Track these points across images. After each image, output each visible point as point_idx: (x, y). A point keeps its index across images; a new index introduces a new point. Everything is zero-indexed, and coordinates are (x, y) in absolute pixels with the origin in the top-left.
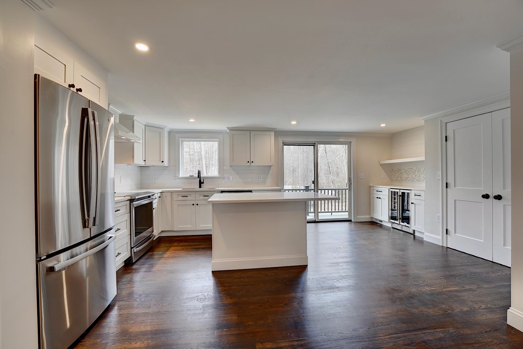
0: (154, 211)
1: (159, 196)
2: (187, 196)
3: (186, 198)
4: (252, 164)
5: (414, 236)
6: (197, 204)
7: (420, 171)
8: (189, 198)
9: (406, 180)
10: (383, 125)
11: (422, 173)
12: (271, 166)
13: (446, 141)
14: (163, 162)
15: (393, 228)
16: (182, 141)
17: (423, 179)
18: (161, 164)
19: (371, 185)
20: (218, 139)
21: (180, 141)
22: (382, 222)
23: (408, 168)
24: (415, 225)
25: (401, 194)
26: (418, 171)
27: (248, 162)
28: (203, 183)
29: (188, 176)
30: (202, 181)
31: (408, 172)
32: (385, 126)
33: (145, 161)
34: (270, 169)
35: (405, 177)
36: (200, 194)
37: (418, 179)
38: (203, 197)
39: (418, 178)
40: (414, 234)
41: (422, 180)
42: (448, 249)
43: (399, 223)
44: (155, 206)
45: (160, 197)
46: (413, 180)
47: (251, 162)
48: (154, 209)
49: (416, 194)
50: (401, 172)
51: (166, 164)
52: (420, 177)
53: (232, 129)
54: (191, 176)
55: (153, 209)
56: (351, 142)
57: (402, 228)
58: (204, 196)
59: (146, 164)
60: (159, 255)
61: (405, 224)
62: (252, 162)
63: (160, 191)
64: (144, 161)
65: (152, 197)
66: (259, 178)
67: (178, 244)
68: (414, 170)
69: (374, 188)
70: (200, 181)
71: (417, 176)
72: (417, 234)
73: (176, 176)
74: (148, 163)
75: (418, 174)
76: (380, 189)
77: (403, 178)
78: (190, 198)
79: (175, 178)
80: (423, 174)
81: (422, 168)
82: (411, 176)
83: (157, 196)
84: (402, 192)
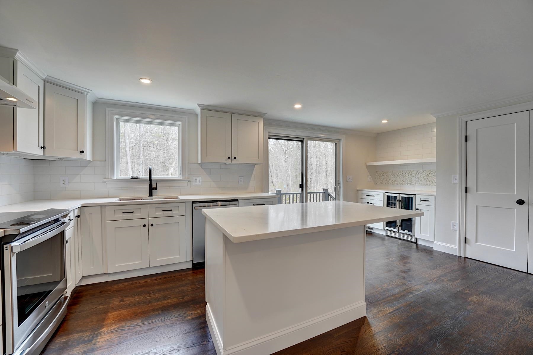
0: (67, 246)
1: (76, 214)
2: (133, 212)
3: (130, 215)
4: (235, 161)
5: (417, 245)
6: (152, 225)
7: (411, 174)
8: (136, 215)
9: (393, 183)
10: (385, 121)
11: (414, 176)
12: (254, 165)
13: (466, 141)
14: (82, 152)
15: (387, 236)
16: (118, 121)
17: (415, 183)
18: (79, 156)
19: (358, 188)
20: (180, 123)
21: (115, 120)
22: (372, 229)
23: (397, 171)
24: (420, 233)
25: (401, 199)
26: (409, 174)
27: (229, 158)
28: (156, 188)
29: (129, 176)
30: (154, 185)
31: (396, 174)
32: (387, 122)
33: (44, 148)
34: (254, 169)
35: (393, 181)
36: (156, 208)
37: (409, 183)
38: (162, 213)
39: (409, 181)
40: (416, 243)
42: (467, 259)
43: (397, 231)
44: (68, 235)
45: (78, 216)
46: (402, 183)
47: (233, 158)
48: (67, 242)
49: (422, 200)
50: (387, 175)
51: (88, 156)
52: (412, 180)
53: (205, 108)
54: (133, 178)
55: (65, 242)
56: (340, 140)
57: (400, 236)
58: (163, 211)
59: (46, 155)
60: (86, 342)
61: (407, 232)
62: (235, 158)
63: (79, 203)
64: (41, 148)
65: (63, 220)
66: (240, 181)
67: (121, 301)
68: (404, 173)
69: (364, 192)
70: (151, 185)
72: (420, 242)
73: (107, 177)
74: (51, 154)
75: (409, 177)
76: (371, 193)
77: (389, 181)
78: (140, 215)
79: (105, 180)
81: (414, 171)
82: (399, 179)
83: (72, 215)
84: (402, 197)
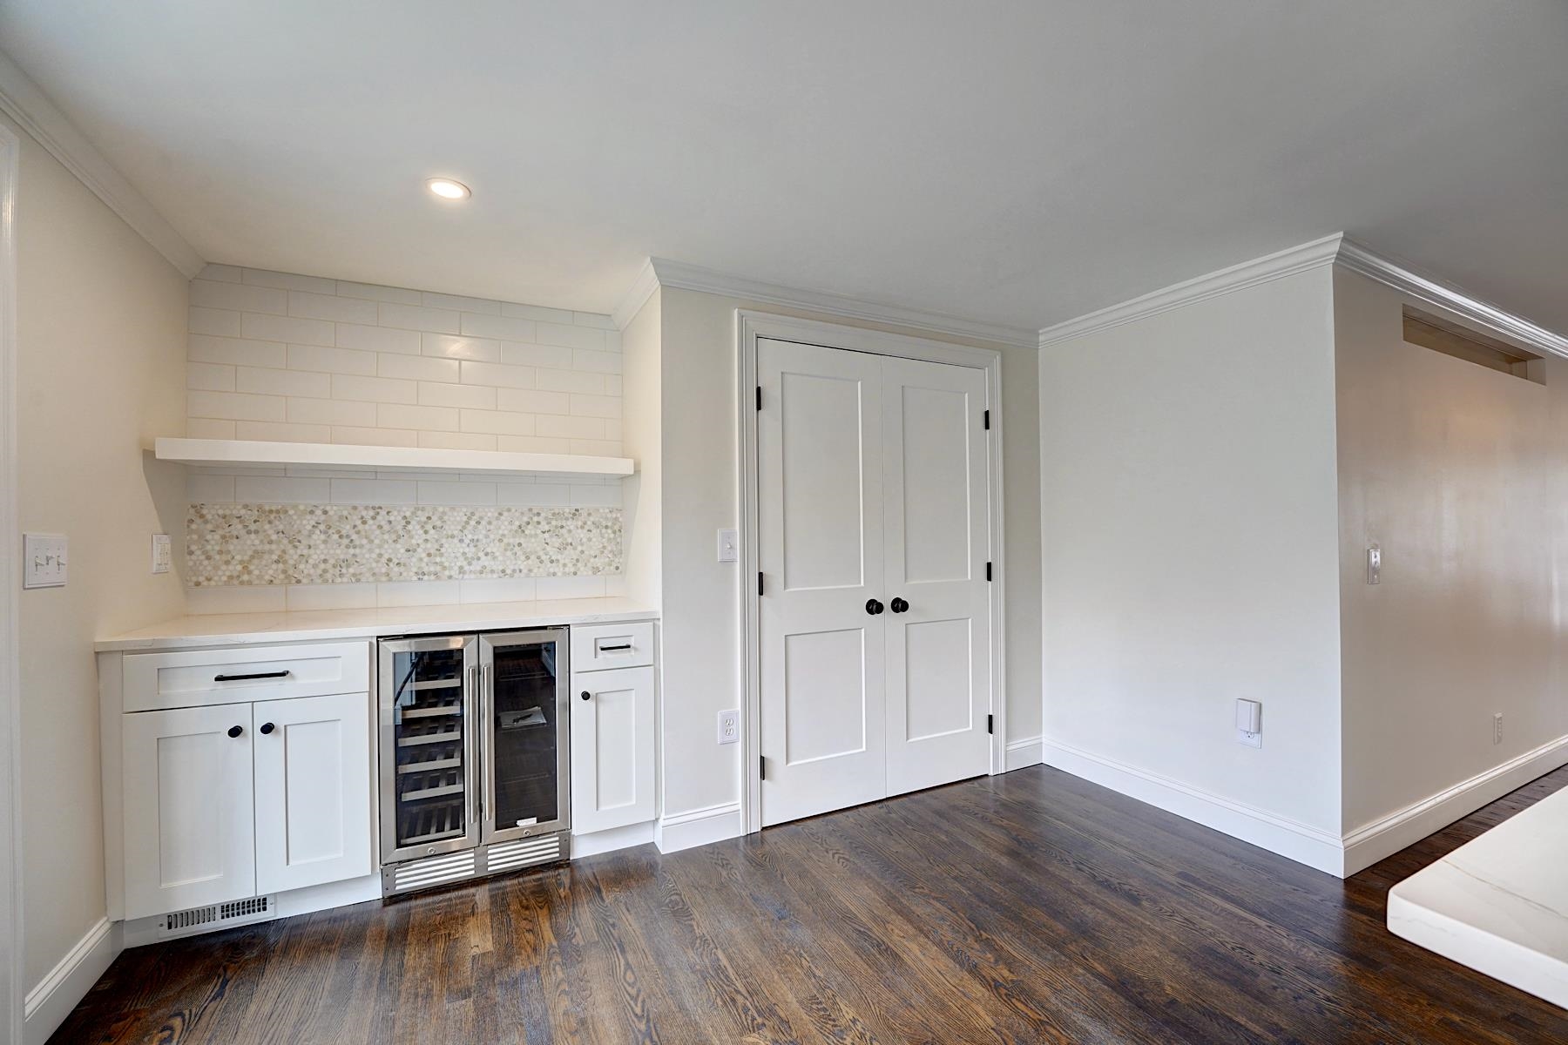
7: (439, 523)
9: (329, 576)
11: (453, 537)
13: (759, 408)
23: (354, 508)
24: (597, 808)
26: (429, 527)
31: (346, 528)
35: (325, 561)
37: (426, 570)
39: (426, 559)
40: (565, 863)
41: (455, 572)
49: (601, 646)
50: (280, 526)
52: (442, 555)
57: (482, 861)
61: (527, 825)
68: (395, 517)
71: (421, 553)
75: (426, 540)
80: (461, 541)
81: (452, 508)
82: (371, 551)
